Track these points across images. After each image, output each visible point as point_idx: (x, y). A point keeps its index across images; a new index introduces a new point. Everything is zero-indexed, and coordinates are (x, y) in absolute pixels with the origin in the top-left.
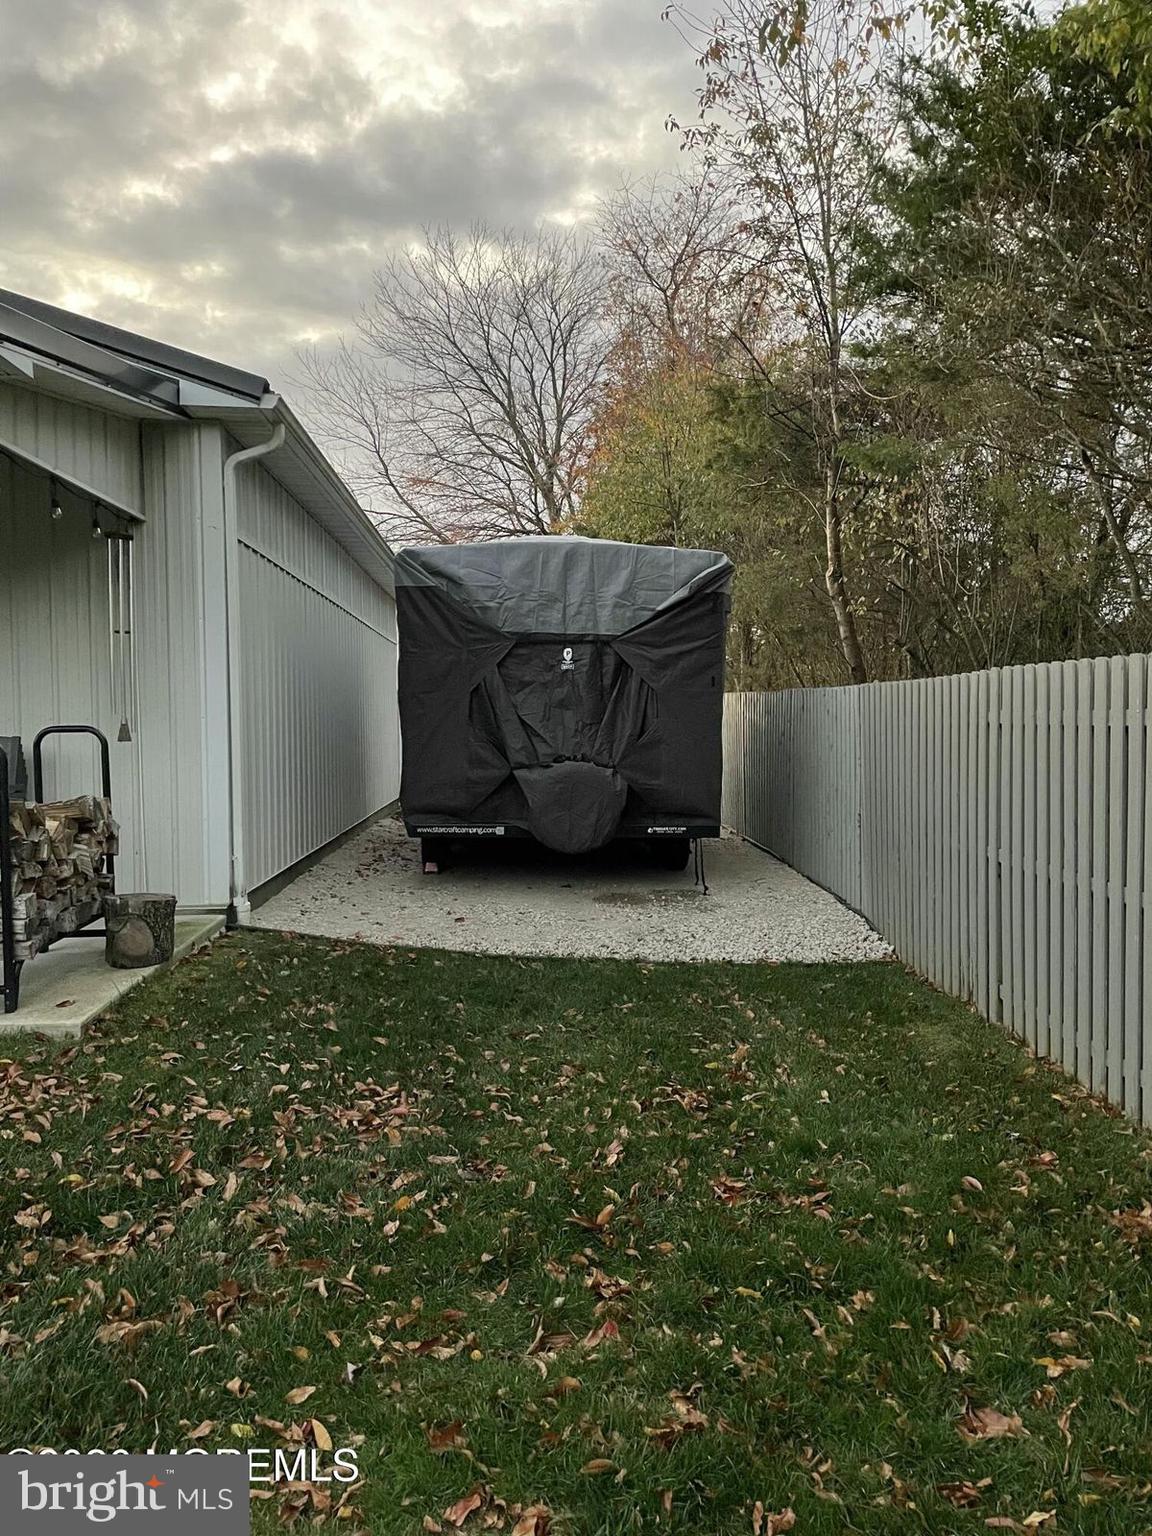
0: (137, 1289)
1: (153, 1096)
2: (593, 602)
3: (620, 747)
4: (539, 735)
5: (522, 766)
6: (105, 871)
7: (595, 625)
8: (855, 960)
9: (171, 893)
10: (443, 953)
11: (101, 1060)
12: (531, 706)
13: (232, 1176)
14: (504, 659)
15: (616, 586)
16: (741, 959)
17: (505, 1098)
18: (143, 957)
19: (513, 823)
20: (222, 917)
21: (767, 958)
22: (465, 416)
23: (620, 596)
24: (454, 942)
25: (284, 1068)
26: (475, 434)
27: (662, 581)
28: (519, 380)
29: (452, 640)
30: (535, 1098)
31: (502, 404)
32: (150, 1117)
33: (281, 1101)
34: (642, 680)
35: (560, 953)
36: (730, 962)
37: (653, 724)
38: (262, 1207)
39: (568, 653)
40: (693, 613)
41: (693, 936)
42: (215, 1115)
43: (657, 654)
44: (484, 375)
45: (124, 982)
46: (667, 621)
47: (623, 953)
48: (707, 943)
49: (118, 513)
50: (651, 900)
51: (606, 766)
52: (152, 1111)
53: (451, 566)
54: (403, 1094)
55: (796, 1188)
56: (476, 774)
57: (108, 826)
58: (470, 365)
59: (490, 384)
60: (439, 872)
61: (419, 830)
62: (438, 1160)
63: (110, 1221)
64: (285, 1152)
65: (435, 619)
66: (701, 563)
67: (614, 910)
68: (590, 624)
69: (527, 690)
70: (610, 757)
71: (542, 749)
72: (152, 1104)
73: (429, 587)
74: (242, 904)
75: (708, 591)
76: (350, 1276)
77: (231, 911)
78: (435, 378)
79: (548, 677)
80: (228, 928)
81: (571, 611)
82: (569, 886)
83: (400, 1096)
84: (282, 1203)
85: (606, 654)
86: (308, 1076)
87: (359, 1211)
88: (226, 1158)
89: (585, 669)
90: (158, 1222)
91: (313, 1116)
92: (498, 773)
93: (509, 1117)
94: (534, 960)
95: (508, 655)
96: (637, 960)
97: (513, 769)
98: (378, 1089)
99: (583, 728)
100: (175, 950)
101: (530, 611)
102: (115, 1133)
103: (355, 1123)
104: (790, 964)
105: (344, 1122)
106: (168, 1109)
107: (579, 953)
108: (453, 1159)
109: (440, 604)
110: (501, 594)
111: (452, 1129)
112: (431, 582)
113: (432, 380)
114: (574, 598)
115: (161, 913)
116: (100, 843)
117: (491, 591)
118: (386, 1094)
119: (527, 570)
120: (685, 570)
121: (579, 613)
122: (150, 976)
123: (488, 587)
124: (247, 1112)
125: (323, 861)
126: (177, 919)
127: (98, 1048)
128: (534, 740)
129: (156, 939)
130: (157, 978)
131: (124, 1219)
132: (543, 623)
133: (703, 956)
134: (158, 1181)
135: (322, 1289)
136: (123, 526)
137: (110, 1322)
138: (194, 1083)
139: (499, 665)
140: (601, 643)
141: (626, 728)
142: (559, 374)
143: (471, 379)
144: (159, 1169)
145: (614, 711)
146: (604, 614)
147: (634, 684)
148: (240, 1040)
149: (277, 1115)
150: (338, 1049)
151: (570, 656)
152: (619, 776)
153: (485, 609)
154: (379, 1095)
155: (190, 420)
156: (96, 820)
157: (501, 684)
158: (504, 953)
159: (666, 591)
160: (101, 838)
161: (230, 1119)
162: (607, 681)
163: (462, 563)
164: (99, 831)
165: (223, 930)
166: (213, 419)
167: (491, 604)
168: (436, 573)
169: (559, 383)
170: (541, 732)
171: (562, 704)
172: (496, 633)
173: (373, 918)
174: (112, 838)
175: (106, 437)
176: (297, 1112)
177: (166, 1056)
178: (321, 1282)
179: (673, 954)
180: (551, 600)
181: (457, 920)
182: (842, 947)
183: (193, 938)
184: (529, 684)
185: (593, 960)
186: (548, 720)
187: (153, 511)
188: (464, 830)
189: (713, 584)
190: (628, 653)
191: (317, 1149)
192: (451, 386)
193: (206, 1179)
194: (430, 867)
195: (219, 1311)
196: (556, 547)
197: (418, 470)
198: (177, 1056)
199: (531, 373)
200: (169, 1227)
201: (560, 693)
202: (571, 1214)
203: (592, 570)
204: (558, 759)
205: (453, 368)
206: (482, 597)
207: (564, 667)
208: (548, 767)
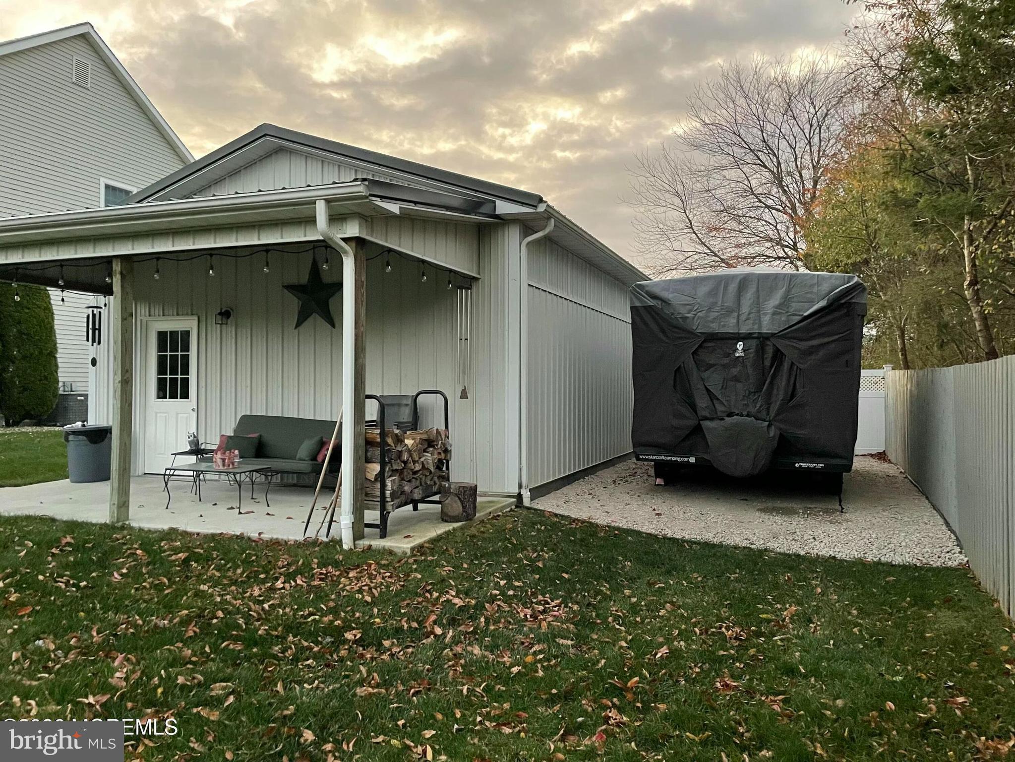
0: (381, 673)
1: (430, 587)
2: (759, 311)
3: (775, 408)
4: (718, 399)
5: (706, 419)
6: (444, 468)
7: (760, 327)
8: (934, 566)
9: (475, 483)
10: (638, 533)
11: (415, 566)
12: (714, 380)
13: (451, 631)
14: (697, 350)
15: (775, 300)
16: (844, 556)
17: (619, 616)
18: (456, 516)
19: (701, 455)
20: (514, 500)
21: (865, 558)
22: (746, 182)
23: (778, 307)
24: (648, 528)
25: (502, 583)
26: (754, 194)
27: (809, 296)
28: (785, 154)
29: (664, 339)
30: (638, 619)
31: (772, 172)
32: (426, 598)
33: (493, 599)
34: (792, 363)
35: (716, 541)
36: (834, 557)
37: (800, 391)
38: (458, 649)
39: (740, 346)
40: (829, 317)
41: (814, 538)
42: (456, 601)
43: (804, 345)
44: (760, 154)
45: (443, 528)
46: (812, 322)
47: (758, 544)
48: (822, 545)
49: (465, 276)
50: (798, 513)
51: (764, 420)
52: (428, 595)
53: (663, 292)
54: (563, 605)
55: (767, 691)
56: (675, 422)
57: (444, 444)
58: (750, 149)
59: (764, 159)
60: (665, 485)
61: (641, 457)
62: (561, 641)
63: (387, 643)
64: (483, 624)
65: (653, 326)
66: (838, 282)
67: (767, 517)
68: (756, 327)
69: (712, 369)
70: (768, 414)
71: (720, 408)
72: (428, 591)
73: (650, 306)
74: (526, 494)
75: (843, 301)
76: (481, 688)
77: (519, 497)
78: (726, 160)
79: (726, 361)
80: (517, 507)
81: (743, 318)
82: (746, 500)
83: (560, 606)
84: (469, 648)
85: (768, 345)
86: (515, 588)
87: (506, 659)
88: (453, 622)
89: (752, 355)
90: (408, 647)
91: (507, 609)
92: (693, 422)
93: (618, 627)
94: (694, 543)
95: (700, 346)
96: (766, 550)
97: (700, 420)
98: (549, 601)
99: (749, 394)
100: (477, 515)
101: (714, 319)
102: (406, 603)
103: (528, 616)
104: (879, 563)
105: (522, 615)
106: (435, 595)
107: (729, 542)
108: (570, 643)
109: (657, 318)
110: (695, 308)
111: (580, 628)
112: (651, 302)
113: (724, 162)
114: (745, 309)
115: (469, 493)
116: (440, 453)
117: (688, 307)
118: (553, 604)
119: (713, 293)
120: (825, 287)
121: (748, 319)
122: (458, 527)
123: (688, 305)
124: (473, 602)
125: (597, 474)
126: (479, 499)
127: (415, 561)
128: (715, 401)
129: (464, 507)
130: (461, 528)
131: (393, 643)
132: (724, 326)
133: (816, 551)
134: (416, 629)
135: (465, 692)
136: (467, 282)
137: (364, 686)
138: (453, 584)
139: (694, 353)
140: (763, 339)
141: (779, 395)
142: (815, 149)
143: (749, 158)
144: (419, 623)
145: (771, 383)
146: (766, 320)
147: (786, 366)
148: (487, 565)
149: (487, 605)
150: (537, 576)
151: (742, 347)
152: (773, 427)
153: (685, 318)
154: (549, 604)
155: (504, 221)
156: (438, 441)
157: (694, 366)
158: (677, 537)
159: (812, 302)
160: (440, 451)
161: (462, 604)
162: (767, 363)
163: (671, 290)
164: (439, 446)
165: (513, 507)
166: (514, 220)
167: (689, 315)
168: (654, 297)
169: (816, 155)
170: (720, 397)
171: (736, 379)
172: (691, 333)
173: (606, 508)
174: (446, 451)
175: (456, 235)
176: (499, 606)
177: (446, 569)
178: (466, 688)
179: (794, 548)
180: (729, 312)
181: (657, 514)
182: (926, 555)
183: (490, 510)
184: (713, 366)
185: (736, 547)
186: (726, 388)
187: (484, 272)
188: (669, 458)
189: (847, 296)
190: (781, 344)
191: (501, 626)
192: (738, 163)
193: (438, 631)
194: (659, 481)
195: (412, 691)
196: (734, 276)
197: (714, 222)
198: (452, 569)
199: (794, 149)
200: (410, 650)
201: (735, 371)
202: (613, 679)
203: (758, 291)
204: (730, 415)
205: (738, 152)
206: (683, 311)
207: (737, 355)
208: (723, 419)
